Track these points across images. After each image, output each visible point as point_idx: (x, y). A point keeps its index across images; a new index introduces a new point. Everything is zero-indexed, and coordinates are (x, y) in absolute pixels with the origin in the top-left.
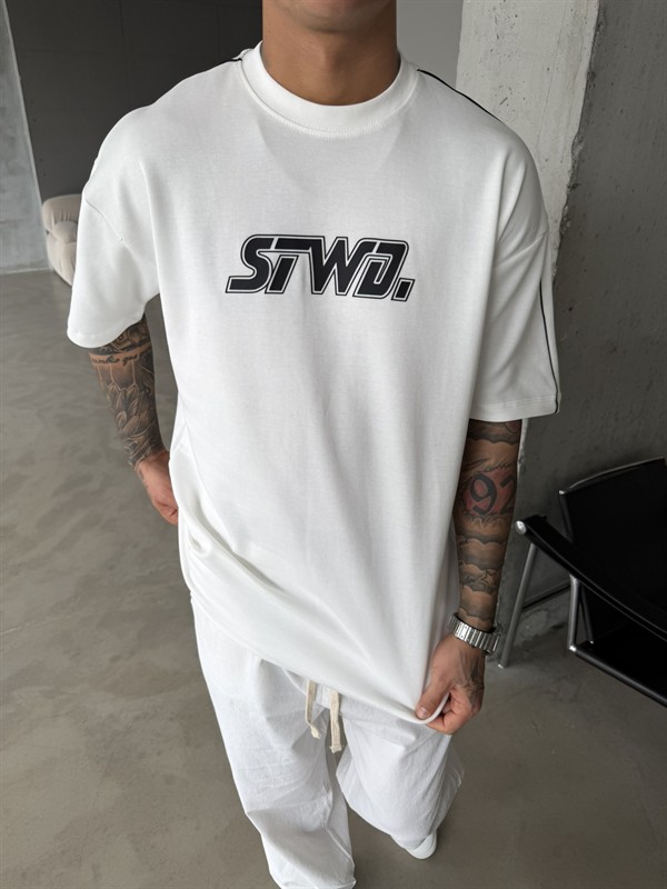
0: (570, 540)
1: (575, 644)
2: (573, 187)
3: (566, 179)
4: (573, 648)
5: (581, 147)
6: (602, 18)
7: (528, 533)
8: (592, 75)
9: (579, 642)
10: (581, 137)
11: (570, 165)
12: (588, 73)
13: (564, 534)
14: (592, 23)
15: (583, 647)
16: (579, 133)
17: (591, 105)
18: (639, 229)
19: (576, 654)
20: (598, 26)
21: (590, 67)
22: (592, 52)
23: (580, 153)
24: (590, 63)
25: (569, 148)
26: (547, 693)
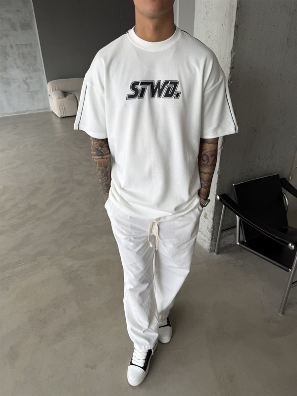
0: (237, 203)
1: (239, 242)
2: (232, 68)
3: (229, 65)
4: (238, 243)
5: (234, 53)
6: (239, 6)
7: (220, 199)
8: (236, 27)
10: (234, 49)
11: (230, 60)
13: (235, 201)
14: (236, 8)
16: (233, 48)
17: (237, 38)
18: (262, 83)
19: (239, 246)
20: (238, 9)
21: (235, 24)
22: (236, 18)
23: (234, 56)
24: (236, 22)
25: (230, 54)
26: (232, 263)
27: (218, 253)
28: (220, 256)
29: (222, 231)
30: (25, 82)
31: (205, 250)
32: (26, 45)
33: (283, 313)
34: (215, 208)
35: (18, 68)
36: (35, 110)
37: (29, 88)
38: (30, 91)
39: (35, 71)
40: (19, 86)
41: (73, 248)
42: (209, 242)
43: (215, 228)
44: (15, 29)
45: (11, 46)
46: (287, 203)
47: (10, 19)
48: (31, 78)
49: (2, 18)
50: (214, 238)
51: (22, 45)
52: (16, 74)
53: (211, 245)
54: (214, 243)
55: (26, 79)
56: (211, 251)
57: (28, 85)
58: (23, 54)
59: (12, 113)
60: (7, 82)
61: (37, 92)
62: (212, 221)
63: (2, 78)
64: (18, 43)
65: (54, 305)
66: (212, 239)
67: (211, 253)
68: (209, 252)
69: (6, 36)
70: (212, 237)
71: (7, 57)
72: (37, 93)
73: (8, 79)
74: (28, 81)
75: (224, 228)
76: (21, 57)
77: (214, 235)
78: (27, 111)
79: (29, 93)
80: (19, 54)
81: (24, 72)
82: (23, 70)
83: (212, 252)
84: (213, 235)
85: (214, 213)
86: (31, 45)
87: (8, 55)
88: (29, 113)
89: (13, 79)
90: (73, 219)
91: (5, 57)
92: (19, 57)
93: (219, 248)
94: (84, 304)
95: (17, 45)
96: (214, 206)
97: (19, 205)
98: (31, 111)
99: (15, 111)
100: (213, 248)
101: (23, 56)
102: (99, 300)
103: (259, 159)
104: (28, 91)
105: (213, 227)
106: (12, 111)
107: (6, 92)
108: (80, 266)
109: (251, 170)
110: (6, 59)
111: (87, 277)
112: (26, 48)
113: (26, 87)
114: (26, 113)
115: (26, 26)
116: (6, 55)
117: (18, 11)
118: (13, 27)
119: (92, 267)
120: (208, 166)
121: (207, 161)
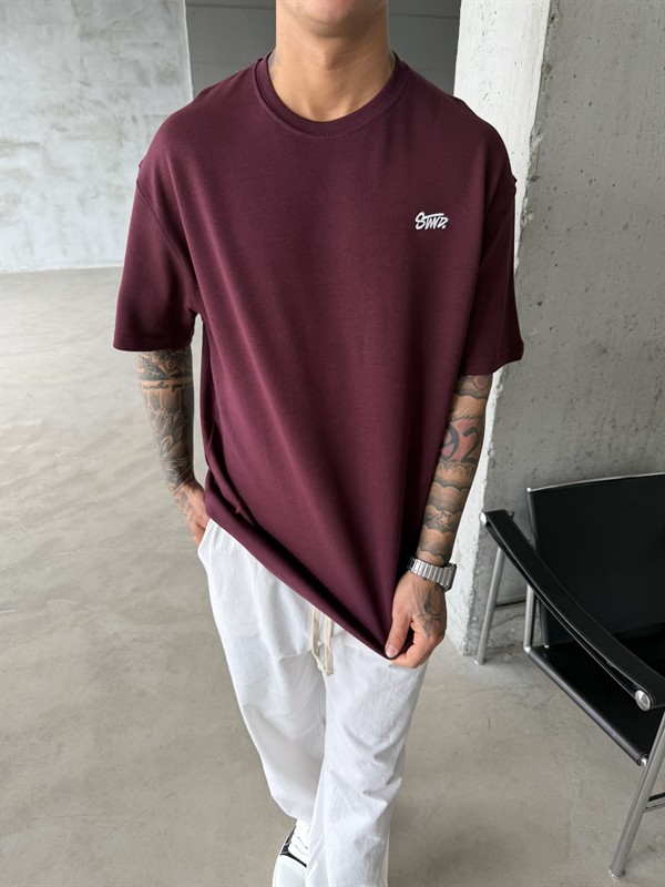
0: (533, 542)
1: (531, 643)
3: (525, 171)
4: (527, 649)
5: (539, 140)
6: (555, 11)
7: (488, 524)
8: (547, 68)
9: (535, 645)
10: (537, 129)
12: (543, 66)
15: (539, 650)
16: (537, 126)
18: (626, 226)
19: (529, 656)
20: (551, 19)
21: (544, 59)
22: (546, 45)
23: (537, 146)
24: (544, 55)
25: (528, 140)
26: (514, 695)
27: (485, 661)
28: (489, 669)
29: (497, 606)
31: (453, 645)
34: (479, 544)
41: (135, 590)
42: (464, 627)
43: (479, 595)
44: (146, 84)
45: (134, 119)
47: (136, 62)
49: (122, 60)
50: (477, 622)
51: (158, 116)
53: (469, 637)
54: (475, 633)
56: (469, 653)
62: (471, 575)
63: (109, 185)
64: (149, 113)
65: (41, 729)
66: (471, 622)
67: (468, 658)
68: (461, 653)
69: (127, 97)
70: (471, 618)
71: (123, 141)
75: (500, 600)
77: (477, 613)
80: (149, 136)
83: (470, 655)
84: (472, 611)
85: (477, 557)
87: (125, 137)
89: (130, 189)
90: (161, 517)
91: (119, 140)
93: (487, 649)
94: (109, 741)
95: (146, 117)
96: (477, 537)
97: (59, 468)
100: (474, 647)
102: (148, 736)
103: (613, 427)
105: (475, 592)
107: (113, 215)
108: (135, 640)
109: (589, 454)
110: (122, 145)
111: (141, 671)
115: (168, 77)
116: (122, 136)
117: (156, 44)
118: (142, 77)
119: (161, 646)
120: (454, 461)
121: (453, 445)
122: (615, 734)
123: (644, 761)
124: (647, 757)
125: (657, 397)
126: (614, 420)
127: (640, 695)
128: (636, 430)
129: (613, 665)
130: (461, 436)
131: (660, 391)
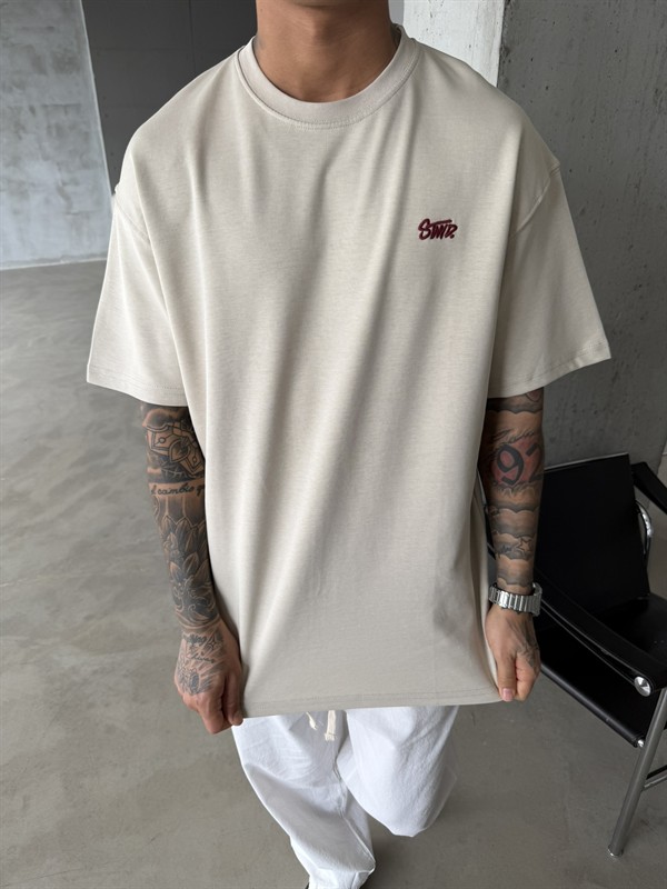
30: (60, 191)
32: (66, 107)
33: (621, 852)
35: (46, 158)
36: (82, 257)
37: (70, 206)
38: (73, 211)
39: (85, 166)
40: (47, 201)
41: (88, 618)
44: (42, 71)
45: (32, 110)
46: (649, 532)
47: (30, 47)
48: (75, 182)
49: (13, 45)
51: (56, 106)
52: (41, 172)
55: (64, 184)
57: (67, 198)
58: (59, 129)
59: (27, 262)
60: (20, 191)
61: (87, 215)
63: (10, 181)
64: (47, 103)
69: (21, 86)
71: (23, 135)
72: (88, 217)
73: (21, 183)
74: (69, 189)
76: (54, 133)
78: (63, 257)
79: (69, 217)
80: (49, 127)
81: (60, 170)
82: (58, 164)
86: (77, 107)
87: (23, 128)
88: (68, 262)
89: (33, 185)
90: (106, 536)
91: (17, 132)
92: (49, 133)
94: (81, 787)
95: (45, 106)
98: (72, 257)
99: (37, 258)
101: (59, 132)
102: (124, 776)
103: (575, 411)
104: (68, 213)
106: (28, 258)
107: (16, 212)
108: (95, 672)
110: (20, 138)
111: (107, 705)
112: (66, 113)
113: (62, 201)
114: (62, 262)
115: (66, 64)
116: (19, 128)
117: (51, 29)
118: (38, 65)
119: (125, 676)
120: (521, 483)
121: (517, 468)
122: (608, 718)
123: (641, 742)
124: (644, 739)
125: (614, 380)
126: (575, 405)
127: (640, 680)
128: (595, 413)
129: (608, 653)
130: (524, 456)
131: (617, 373)
